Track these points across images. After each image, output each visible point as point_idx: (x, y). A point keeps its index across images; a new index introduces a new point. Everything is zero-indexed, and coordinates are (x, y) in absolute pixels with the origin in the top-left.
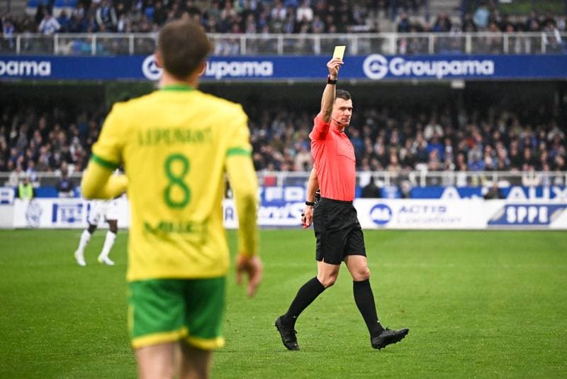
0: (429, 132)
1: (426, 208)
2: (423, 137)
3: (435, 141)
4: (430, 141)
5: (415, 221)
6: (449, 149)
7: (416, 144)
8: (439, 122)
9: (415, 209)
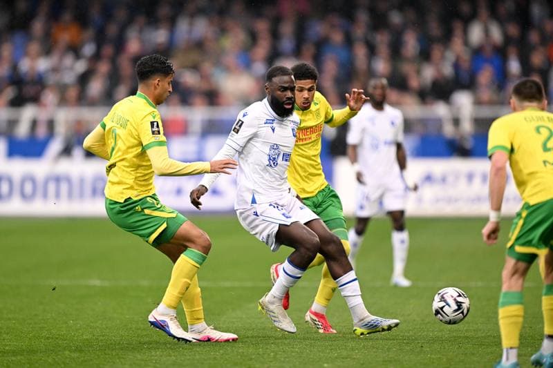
0: (476, 34)
1: (470, 177)
2: (466, 43)
3: (488, 51)
4: (477, 52)
5: (450, 200)
6: (514, 66)
7: (450, 56)
8: (494, 15)
9: (450, 179)
